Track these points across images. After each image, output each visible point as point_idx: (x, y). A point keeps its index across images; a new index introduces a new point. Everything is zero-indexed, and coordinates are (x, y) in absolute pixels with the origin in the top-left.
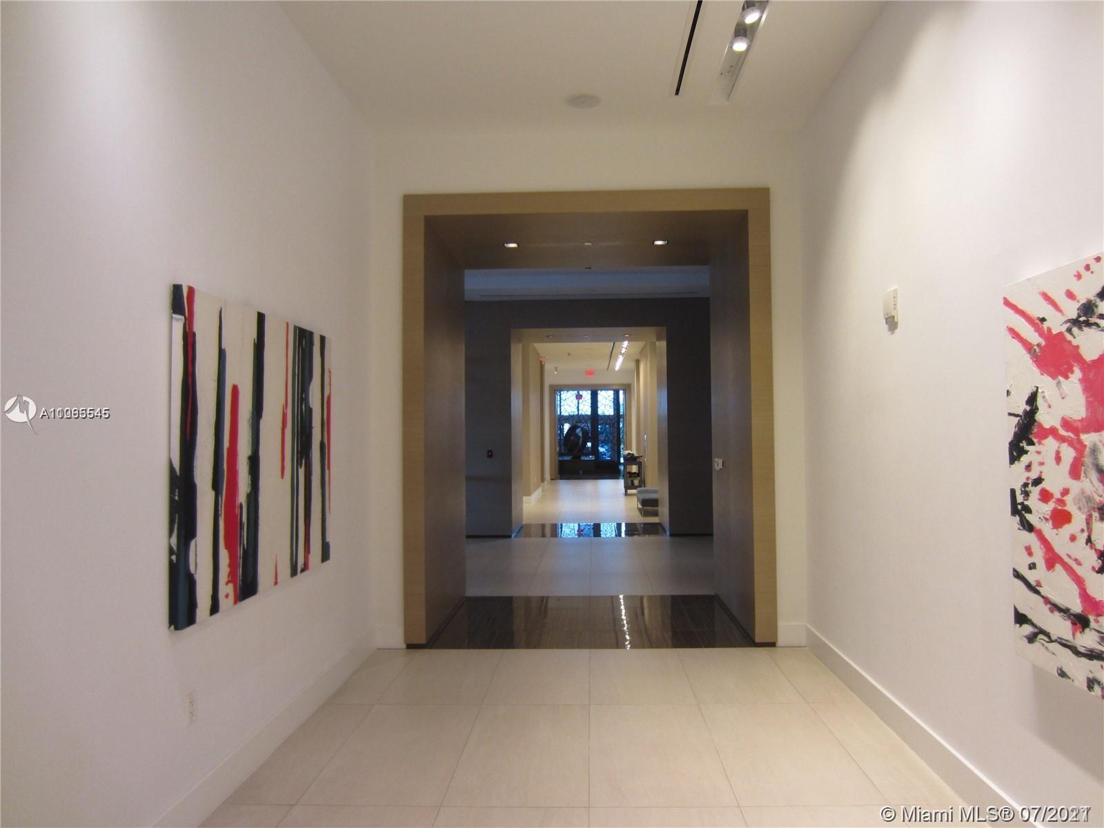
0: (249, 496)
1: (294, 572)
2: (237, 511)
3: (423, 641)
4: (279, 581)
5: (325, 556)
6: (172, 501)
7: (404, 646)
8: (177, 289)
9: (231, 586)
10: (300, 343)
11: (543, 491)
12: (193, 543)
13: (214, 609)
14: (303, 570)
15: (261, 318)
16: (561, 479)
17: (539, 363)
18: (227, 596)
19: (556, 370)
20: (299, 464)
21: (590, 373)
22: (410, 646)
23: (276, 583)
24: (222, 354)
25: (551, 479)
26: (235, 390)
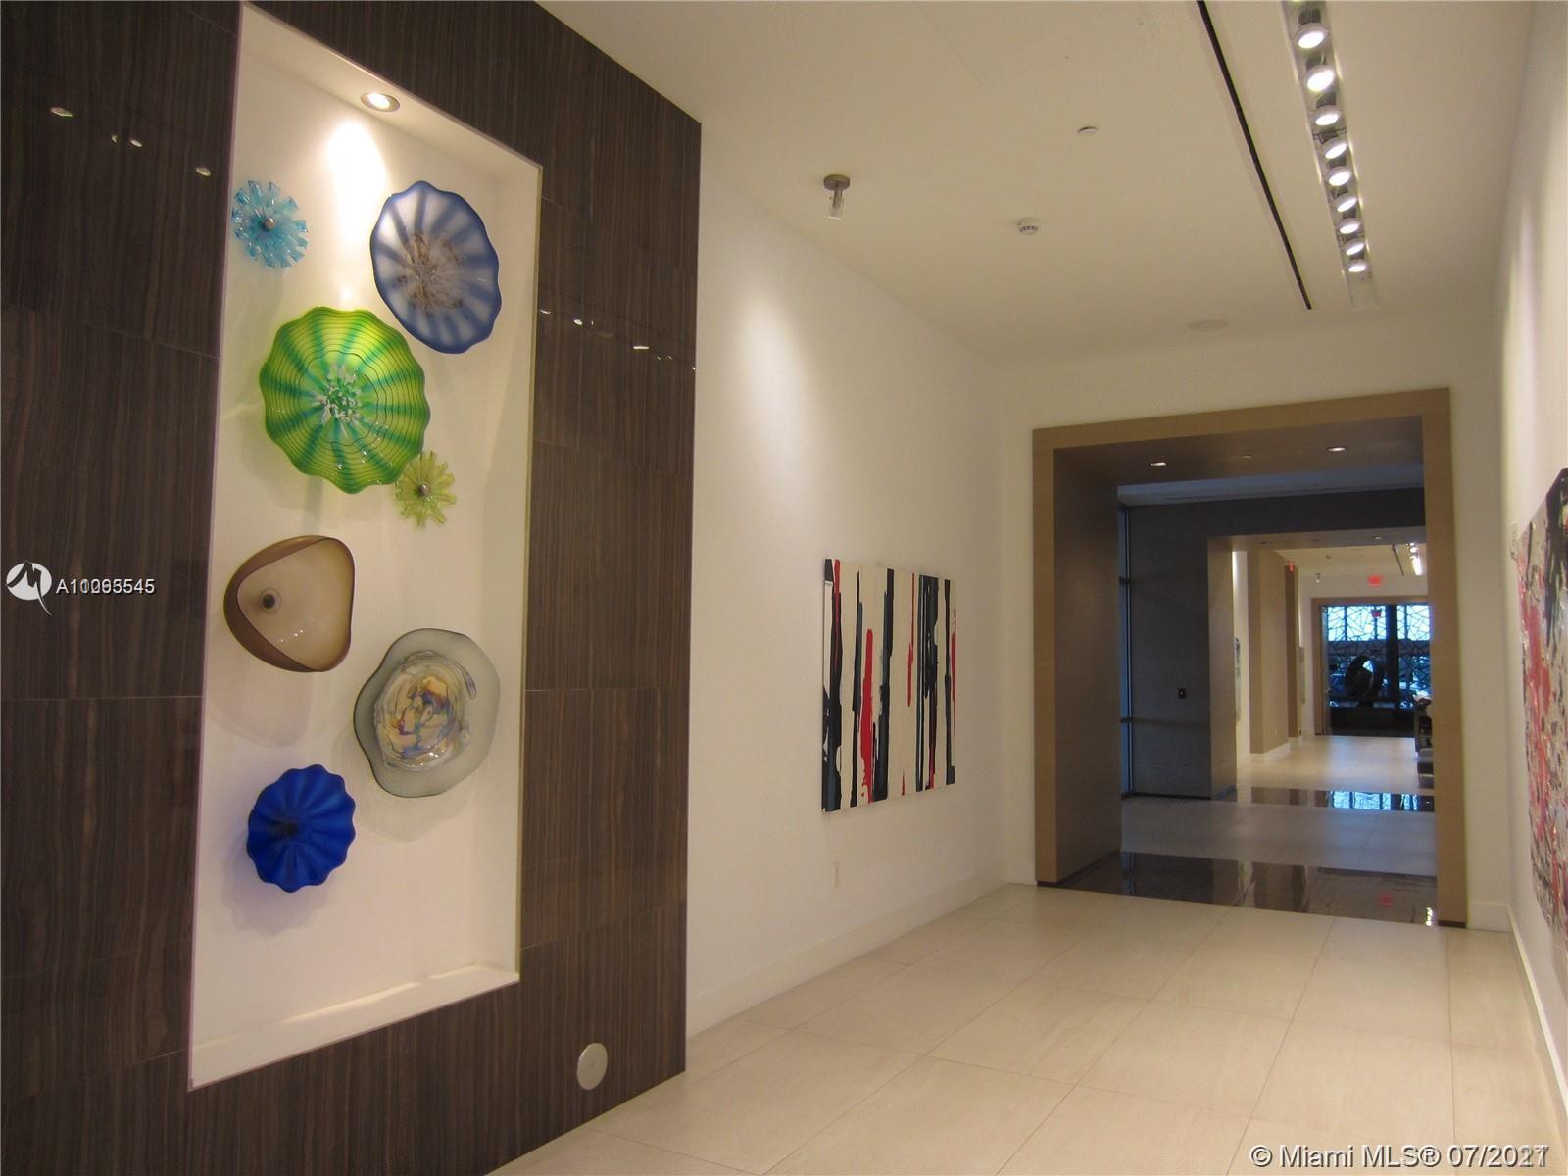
0: (880, 718)
1: (919, 788)
2: (872, 729)
3: (1054, 880)
4: (905, 792)
5: (950, 778)
6: (824, 716)
7: (1035, 883)
8: (828, 562)
9: (866, 787)
10: (925, 589)
11: (1292, 748)
12: (839, 749)
13: (854, 802)
14: (927, 788)
15: (890, 573)
16: (1335, 734)
17: (1283, 570)
18: (863, 794)
19: (1319, 578)
20: (925, 694)
21: (1375, 580)
22: (1041, 884)
23: (903, 793)
24: (860, 606)
25: (1317, 734)
26: (870, 633)
